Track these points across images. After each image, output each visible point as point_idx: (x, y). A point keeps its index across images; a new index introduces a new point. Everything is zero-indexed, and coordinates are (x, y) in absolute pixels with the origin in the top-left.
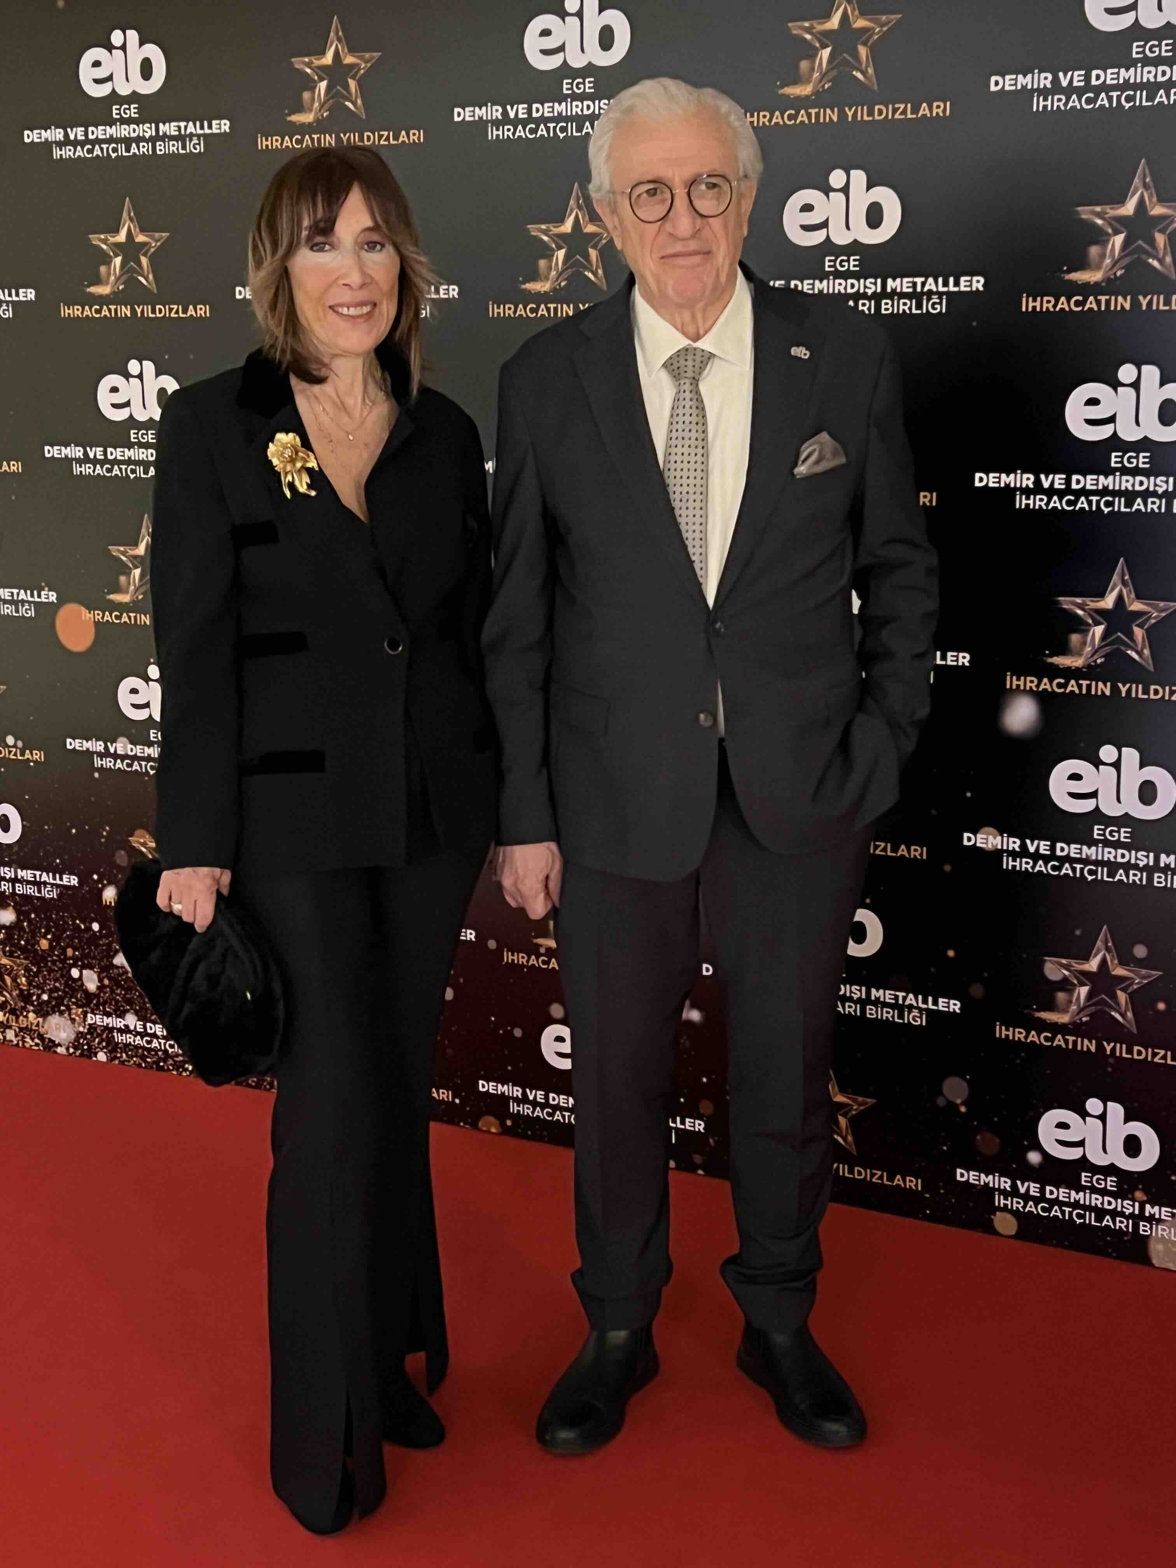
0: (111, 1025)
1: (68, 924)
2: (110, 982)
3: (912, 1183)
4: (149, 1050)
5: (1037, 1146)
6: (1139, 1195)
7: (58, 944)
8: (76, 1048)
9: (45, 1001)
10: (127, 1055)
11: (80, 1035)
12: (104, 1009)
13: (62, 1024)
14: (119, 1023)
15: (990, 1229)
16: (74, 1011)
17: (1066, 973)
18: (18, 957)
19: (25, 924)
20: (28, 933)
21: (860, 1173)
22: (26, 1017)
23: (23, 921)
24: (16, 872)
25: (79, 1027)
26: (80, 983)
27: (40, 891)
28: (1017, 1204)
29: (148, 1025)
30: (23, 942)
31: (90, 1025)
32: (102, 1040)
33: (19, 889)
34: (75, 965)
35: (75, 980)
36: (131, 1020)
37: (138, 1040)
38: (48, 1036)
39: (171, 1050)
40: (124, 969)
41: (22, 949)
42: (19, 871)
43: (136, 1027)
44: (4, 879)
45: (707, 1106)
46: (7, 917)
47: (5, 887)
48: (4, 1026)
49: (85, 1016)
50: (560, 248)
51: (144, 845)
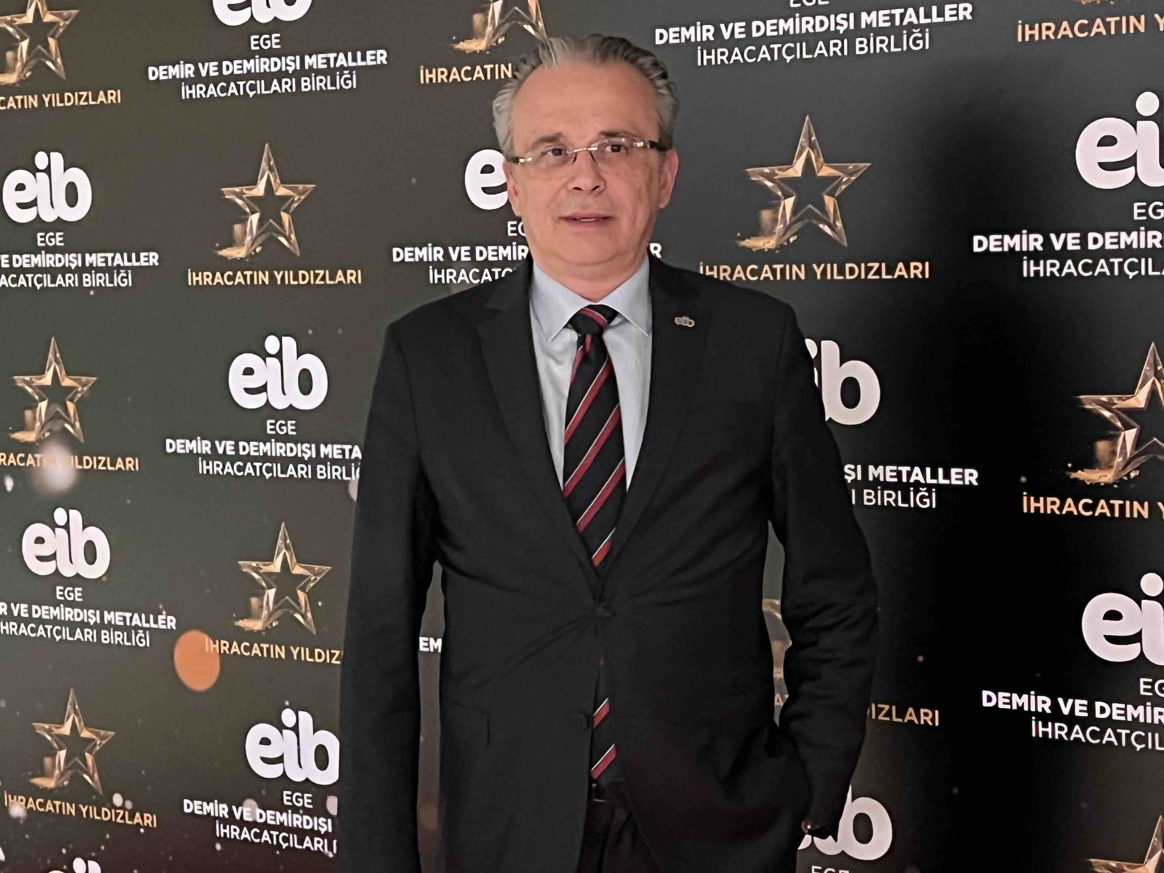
50: (787, 196)
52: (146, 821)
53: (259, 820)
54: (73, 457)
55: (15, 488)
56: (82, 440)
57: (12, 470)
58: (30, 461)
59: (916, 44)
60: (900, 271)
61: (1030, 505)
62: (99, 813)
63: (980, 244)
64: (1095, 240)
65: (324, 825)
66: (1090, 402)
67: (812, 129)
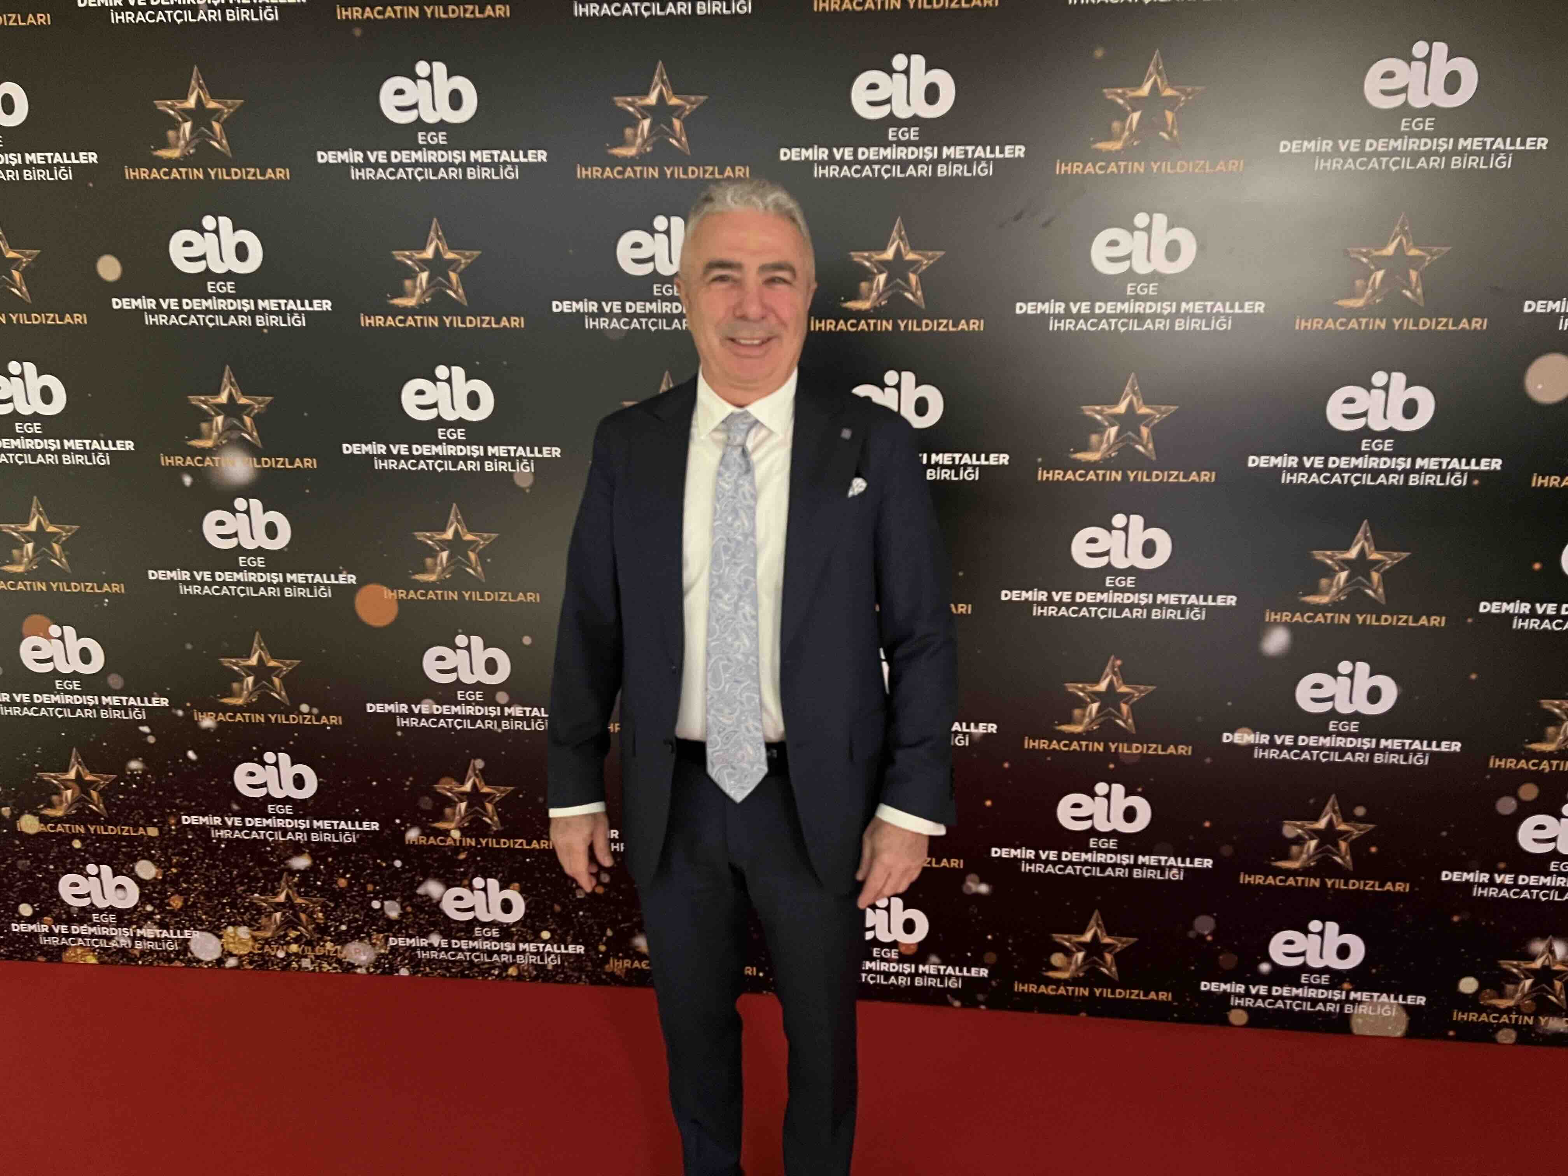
0: (414, 945)
1: (368, 863)
2: (413, 909)
3: (1163, 996)
4: (454, 962)
5: (1268, 959)
6: (1346, 986)
7: (357, 880)
8: (376, 967)
9: (343, 931)
10: (431, 968)
11: (381, 956)
12: (407, 931)
13: (361, 949)
14: (424, 942)
15: (1226, 1022)
16: (374, 937)
17: (1300, 831)
18: (315, 896)
19: (322, 867)
20: (325, 875)
21: (1120, 994)
22: (324, 946)
23: (320, 865)
24: (311, 824)
25: (380, 949)
26: (381, 913)
27: (337, 838)
28: (1249, 1002)
29: (453, 941)
30: (319, 883)
31: (392, 947)
32: (405, 958)
33: (315, 837)
34: (376, 898)
35: (377, 910)
36: (435, 939)
37: (442, 955)
38: (347, 960)
39: (476, 960)
40: (428, 898)
41: (319, 889)
42: (315, 822)
43: (440, 944)
44: (298, 830)
45: (991, 957)
46: (301, 862)
47: (300, 837)
48: (300, 956)
49: (387, 939)
50: (881, 272)
51: (450, 790)
52: (332, 721)
53: (436, 713)
54: (250, 459)
55: (193, 484)
56: (260, 445)
57: (189, 470)
58: (208, 462)
59: (983, 171)
60: (963, 325)
61: (1043, 475)
62: (287, 719)
63: (1020, 308)
64: (1100, 307)
65: (493, 711)
66: (1088, 410)
67: (902, 227)
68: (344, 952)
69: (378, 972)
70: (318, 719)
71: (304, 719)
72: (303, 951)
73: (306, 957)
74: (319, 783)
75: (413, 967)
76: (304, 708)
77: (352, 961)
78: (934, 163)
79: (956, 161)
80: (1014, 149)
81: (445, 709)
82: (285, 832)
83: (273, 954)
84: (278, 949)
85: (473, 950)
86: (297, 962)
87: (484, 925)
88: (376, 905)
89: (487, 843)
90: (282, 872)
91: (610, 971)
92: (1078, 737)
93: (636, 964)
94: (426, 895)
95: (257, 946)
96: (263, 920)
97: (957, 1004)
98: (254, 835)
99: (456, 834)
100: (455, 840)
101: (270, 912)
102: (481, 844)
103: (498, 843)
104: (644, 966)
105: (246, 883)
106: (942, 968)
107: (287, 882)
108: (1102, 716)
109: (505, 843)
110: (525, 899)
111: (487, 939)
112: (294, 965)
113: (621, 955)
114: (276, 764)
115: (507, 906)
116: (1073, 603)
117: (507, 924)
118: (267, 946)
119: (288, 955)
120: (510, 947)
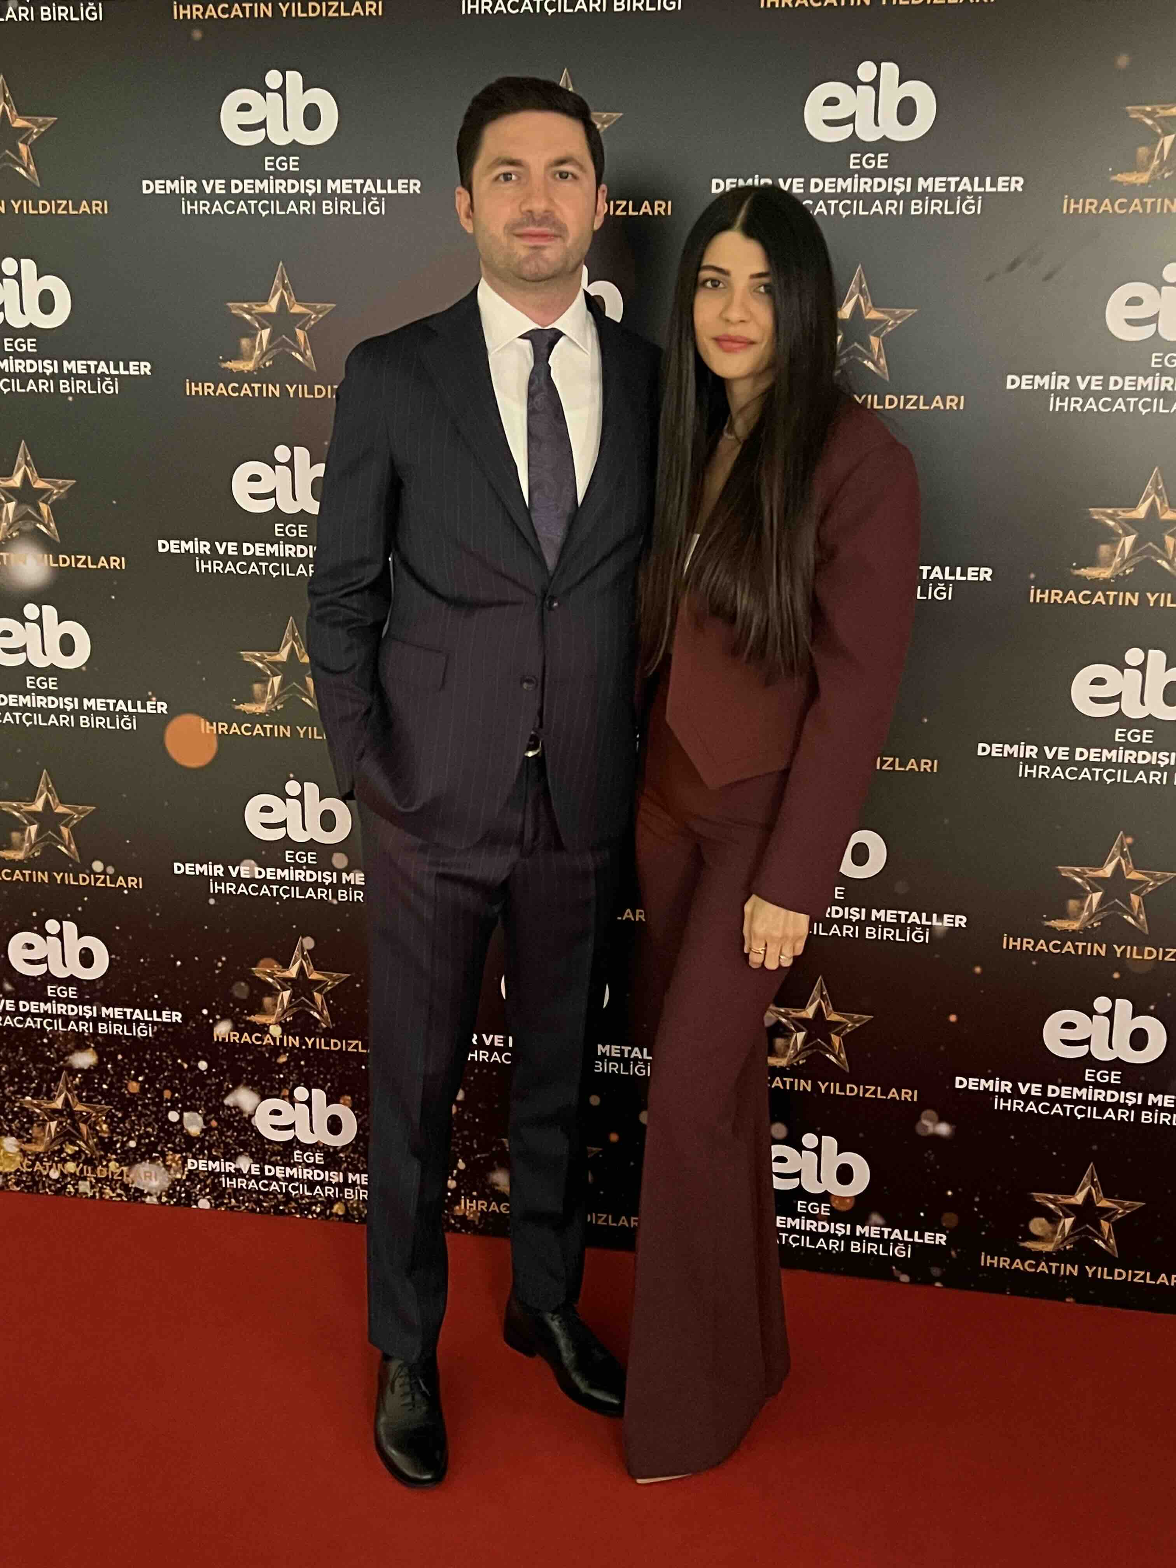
0: (218, 1170)
1: (166, 1063)
2: (219, 1124)
4: (266, 1194)
7: (152, 1085)
8: (170, 1196)
9: (132, 1148)
10: (237, 1201)
11: (175, 1183)
12: (210, 1153)
13: (153, 1172)
14: (230, 1167)
16: (170, 1157)
18: (99, 1103)
19: (109, 1066)
20: (112, 1076)
21: (1120, 1275)
22: (107, 1166)
23: (107, 1063)
24: (99, 1011)
25: (175, 1174)
26: (179, 1127)
27: (130, 1030)
29: (267, 1167)
30: (105, 1086)
31: (190, 1171)
32: (206, 1186)
33: (102, 1028)
34: (173, 1108)
35: (173, 1124)
36: (244, 1163)
37: (252, 1184)
38: (134, 1186)
39: (294, 1193)
40: (238, 1110)
41: (104, 1093)
42: (104, 1009)
43: (250, 1170)
44: (83, 1018)
45: (950, 1219)
46: (84, 1059)
47: (85, 1028)
48: (78, 1178)
49: (185, 1162)
51: (271, 975)
52: (130, 883)
53: (257, 877)
54: (46, 555)
56: (57, 539)
59: (969, 208)
60: (937, 402)
61: (1036, 596)
62: (76, 879)
63: (1012, 382)
64: (1115, 383)
65: (328, 878)
66: (1097, 513)
67: (863, 276)
68: (131, 1176)
69: (172, 1203)
70: (114, 880)
71: (96, 880)
72: (82, 1171)
73: (85, 1179)
74: (111, 960)
75: (215, 1198)
76: (98, 866)
77: (141, 1188)
78: (906, 197)
79: (934, 196)
80: (1010, 182)
81: (269, 873)
82: (66, 1019)
83: (45, 1173)
84: (51, 1167)
85: (291, 1179)
86: (73, 1185)
87: (305, 1148)
88: (173, 1116)
89: (314, 1043)
90: (60, 1071)
91: (460, 1214)
92: (1073, 936)
93: (494, 1207)
94: (235, 1107)
95: (26, 1161)
96: (35, 1131)
97: (905, 1278)
98: (29, 1022)
99: (276, 1031)
100: (274, 1039)
101: (44, 1120)
102: (307, 1044)
103: (327, 1044)
104: (503, 1210)
105: (17, 1083)
106: (886, 1230)
107: (67, 1084)
108: (1105, 910)
109: (336, 1044)
110: (357, 1116)
111: (308, 1166)
112: (70, 1188)
113: (475, 1193)
114: (60, 935)
115: (335, 1125)
116: (1072, 761)
117: (335, 1148)
118: (38, 1163)
119: (63, 1175)
120: (337, 1177)
